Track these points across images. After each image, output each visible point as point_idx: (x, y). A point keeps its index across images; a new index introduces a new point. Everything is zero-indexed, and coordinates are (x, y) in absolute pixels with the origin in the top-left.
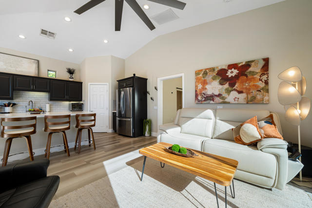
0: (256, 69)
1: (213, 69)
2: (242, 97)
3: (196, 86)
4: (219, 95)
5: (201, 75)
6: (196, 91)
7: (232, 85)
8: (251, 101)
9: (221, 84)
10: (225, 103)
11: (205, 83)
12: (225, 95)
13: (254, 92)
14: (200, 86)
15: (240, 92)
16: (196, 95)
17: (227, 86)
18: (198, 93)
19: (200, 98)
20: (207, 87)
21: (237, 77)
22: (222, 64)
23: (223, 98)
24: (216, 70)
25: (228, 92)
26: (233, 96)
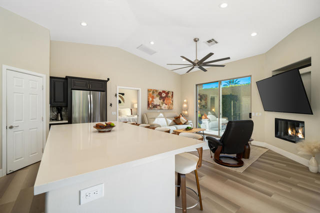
0: (170, 95)
1: (157, 91)
2: (167, 106)
3: (148, 99)
4: (159, 105)
5: (151, 93)
6: (148, 102)
7: (164, 101)
8: (169, 109)
9: (160, 99)
10: (161, 109)
11: (153, 98)
12: (161, 105)
13: (170, 105)
14: (151, 99)
15: (166, 104)
16: (148, 105)
17: (162, 101)
18: (150, 103)
19: (150, 106)
20: (154, 100)
21: (165, 97)
22: (160, 89)
23: (161, 107)
24: (158, 92)
25: (162, 104)
26: (164, 106)
